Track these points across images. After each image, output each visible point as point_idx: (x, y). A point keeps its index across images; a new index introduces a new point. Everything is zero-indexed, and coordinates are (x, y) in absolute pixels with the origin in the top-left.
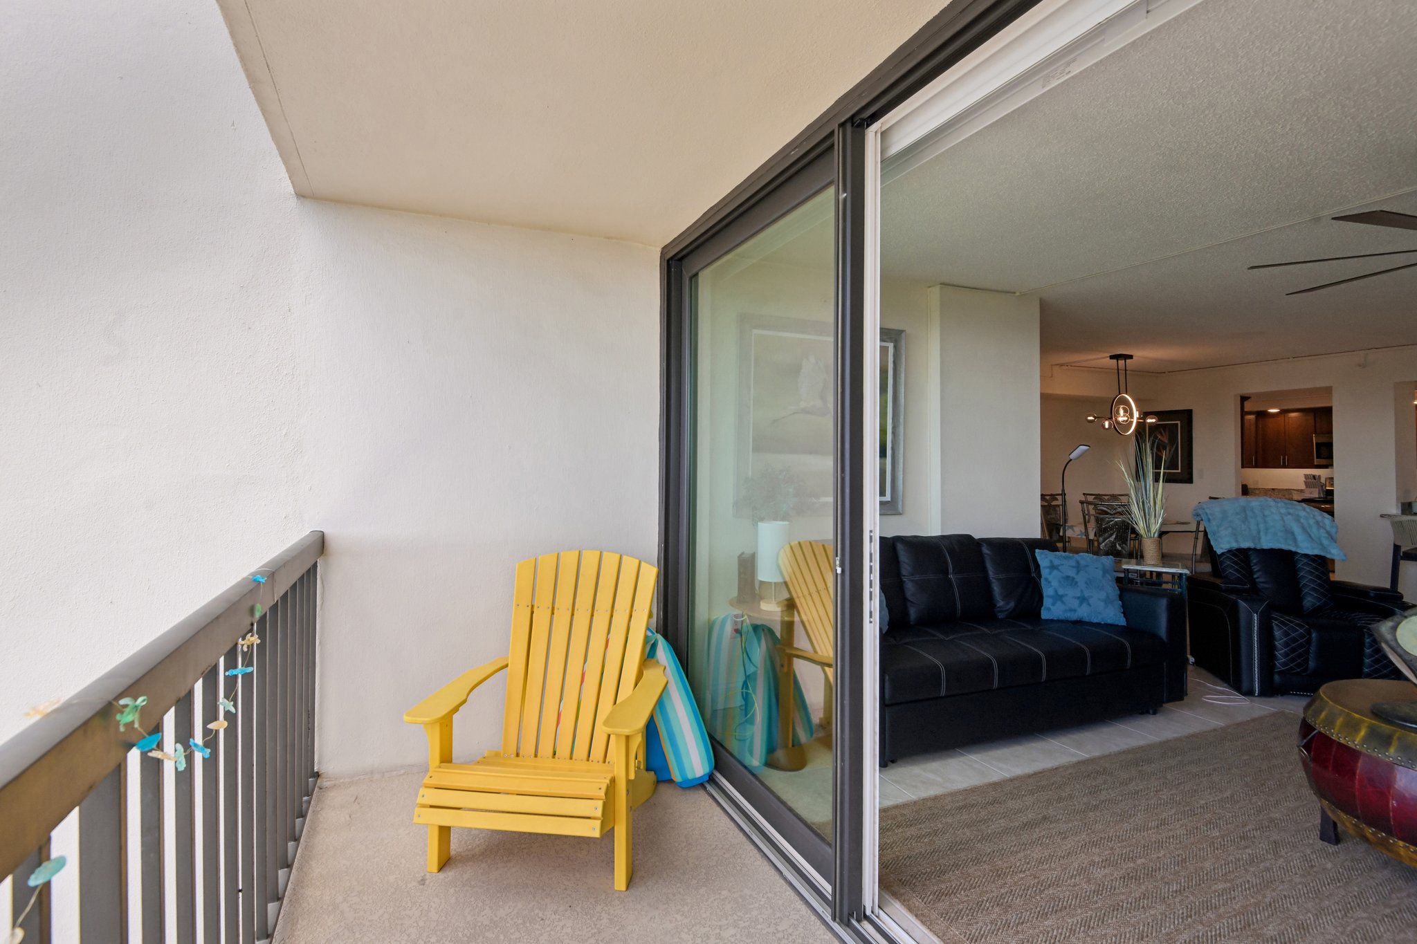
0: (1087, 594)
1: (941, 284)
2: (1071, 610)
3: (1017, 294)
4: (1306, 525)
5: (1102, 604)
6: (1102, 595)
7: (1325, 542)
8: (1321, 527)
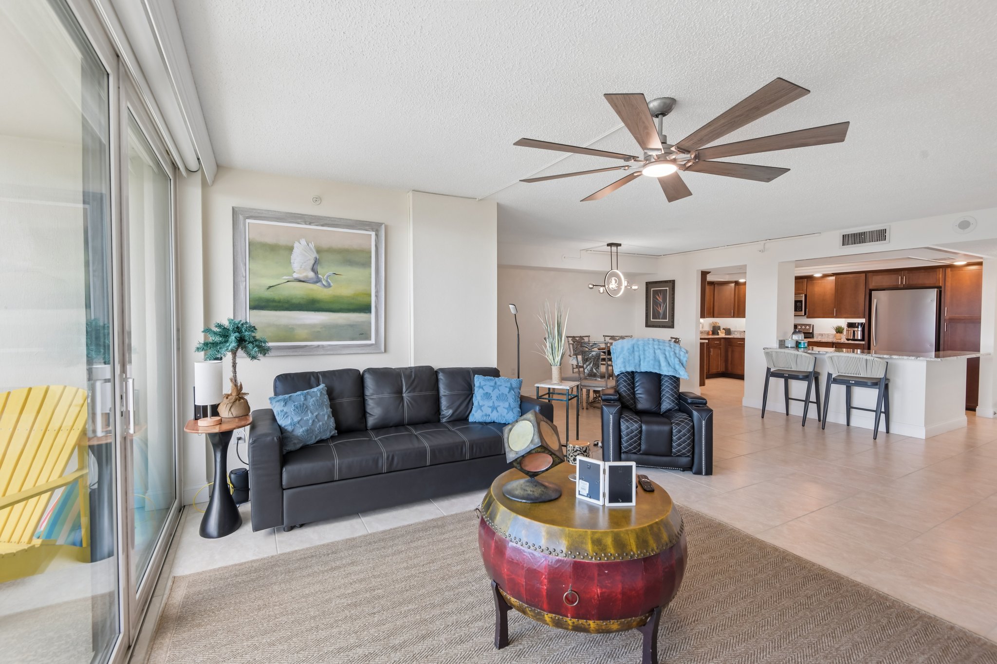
0: (496, 404)
1: (413, 191)
2: (486, 415)
3: (477, 200)
4: (668, 355)
5: (506, 411)
6: (506, 405)
7: (677, 367)
8: (677, 357)
